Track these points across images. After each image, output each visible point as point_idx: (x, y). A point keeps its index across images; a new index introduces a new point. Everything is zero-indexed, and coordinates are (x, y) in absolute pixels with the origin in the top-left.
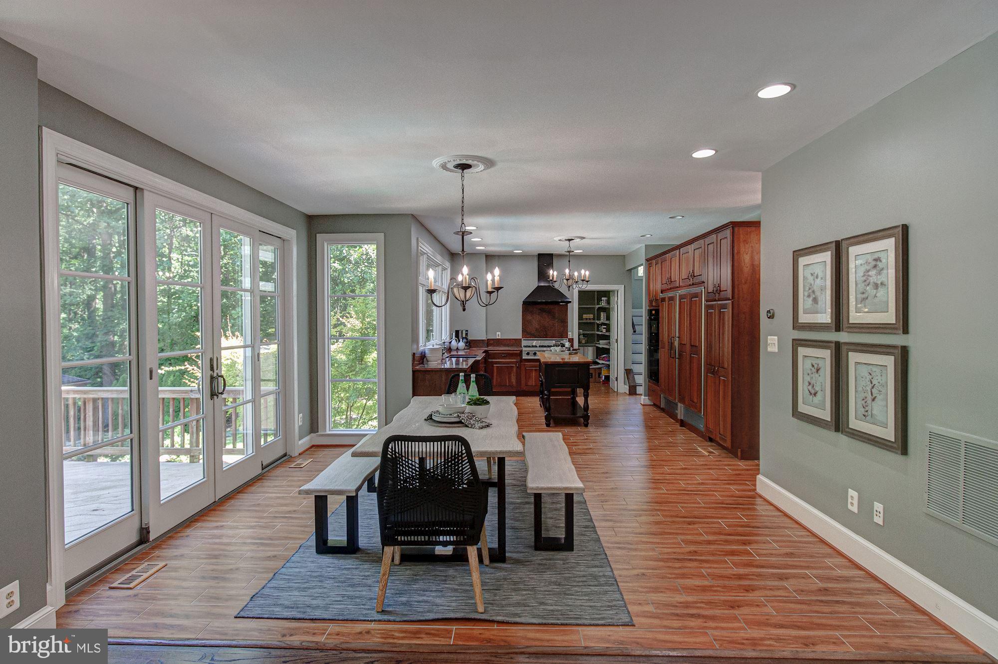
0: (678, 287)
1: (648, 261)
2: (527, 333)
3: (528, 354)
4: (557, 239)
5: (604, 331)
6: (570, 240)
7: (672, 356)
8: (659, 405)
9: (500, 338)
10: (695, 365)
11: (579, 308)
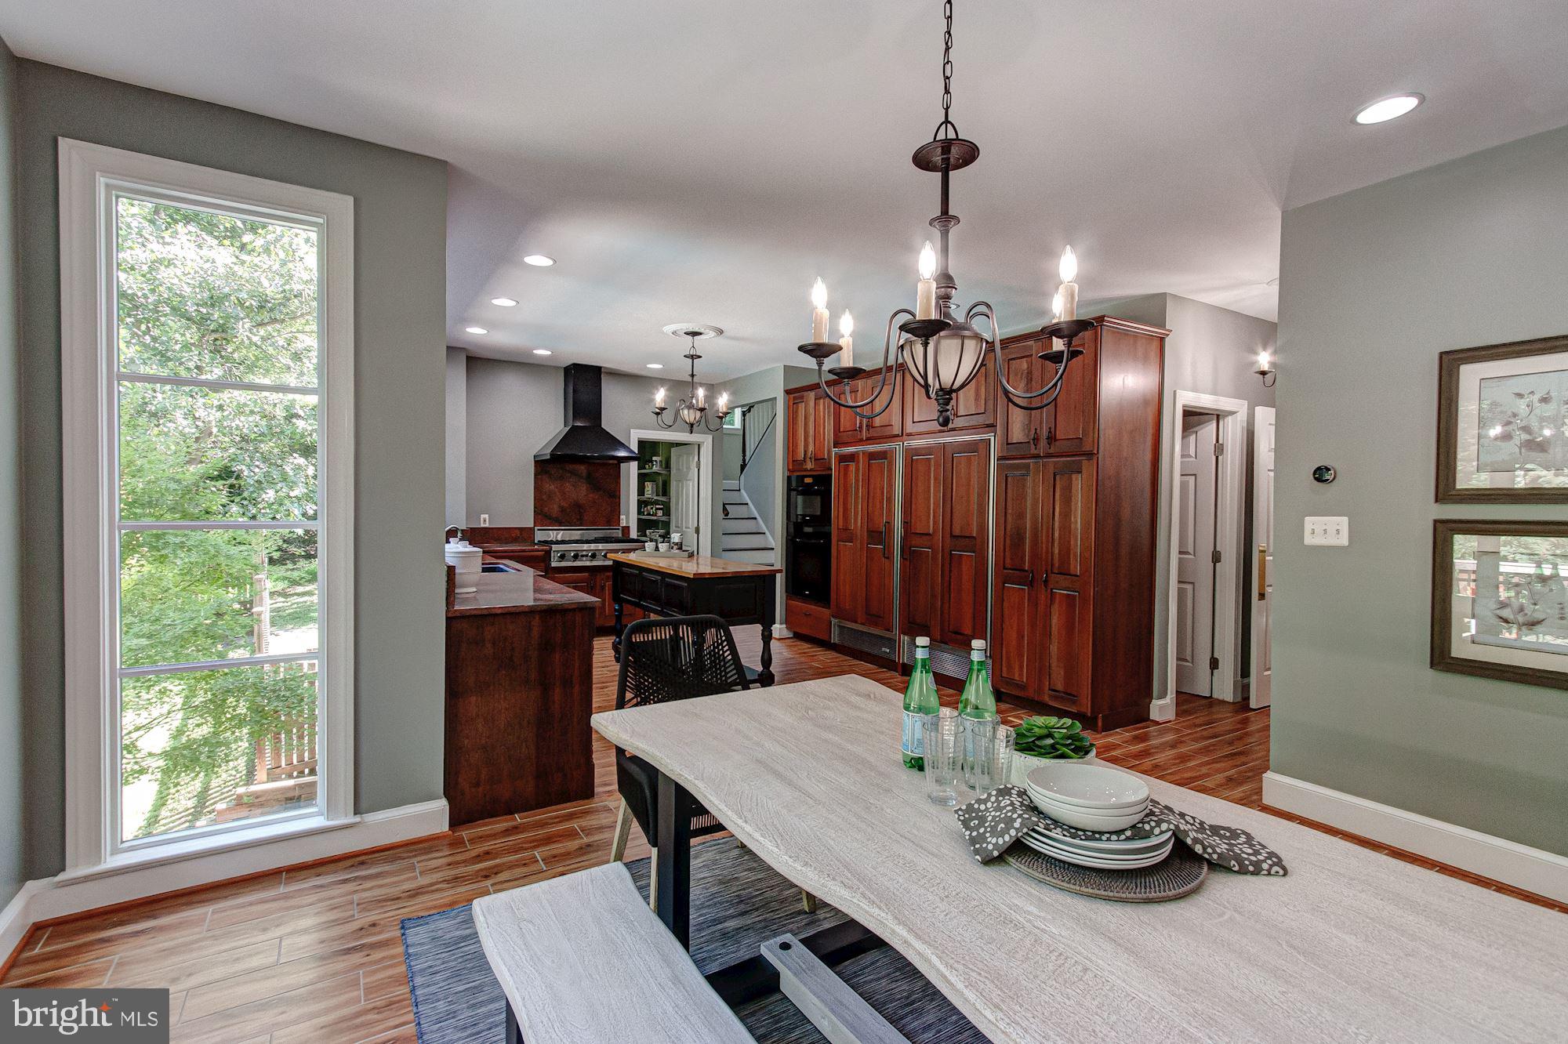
0: (898, 436)
1: (787, 394)
2: (543, 516)
3: (562, 557)
4: (669, 329)
5: (660, 513)
6: (694, 334)
7: (886, 556)
8: (826, 638)
9: (487, 525)
10: (967, 570)
11: (639, 474)
